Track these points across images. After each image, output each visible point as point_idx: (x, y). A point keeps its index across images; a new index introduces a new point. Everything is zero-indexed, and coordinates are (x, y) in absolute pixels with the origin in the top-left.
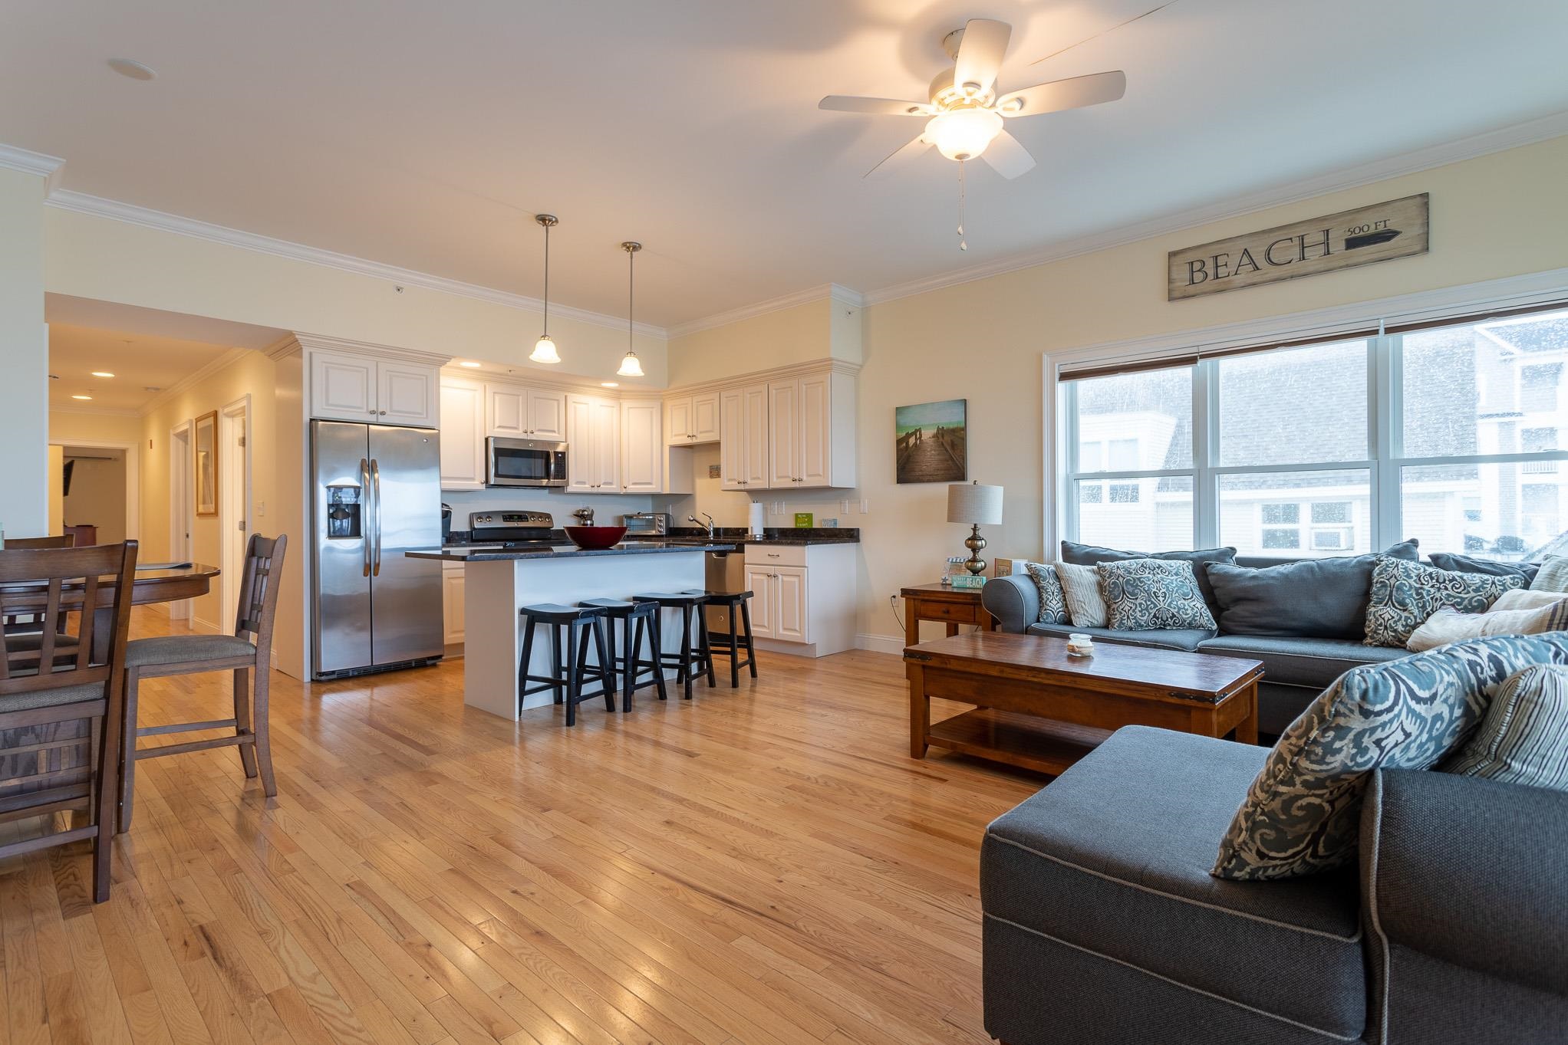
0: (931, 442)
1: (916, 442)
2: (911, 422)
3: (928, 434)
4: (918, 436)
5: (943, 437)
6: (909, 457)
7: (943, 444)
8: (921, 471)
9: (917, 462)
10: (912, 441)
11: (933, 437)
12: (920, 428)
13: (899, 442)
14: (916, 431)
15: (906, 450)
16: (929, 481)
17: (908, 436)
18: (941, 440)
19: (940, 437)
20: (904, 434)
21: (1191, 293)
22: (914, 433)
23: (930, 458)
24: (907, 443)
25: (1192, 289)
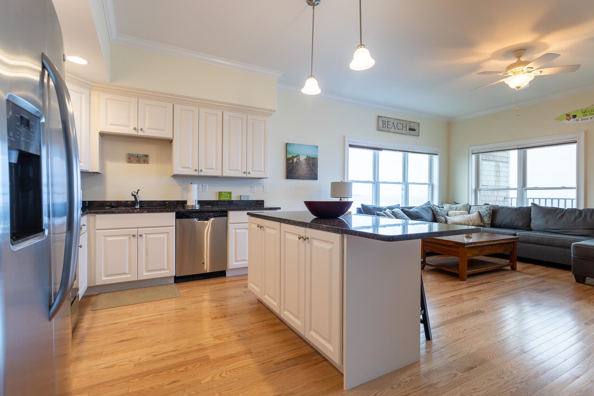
0: (304, 161)
1: (297, 161)
2: (294, 151)
3: (302, 158)
4: (298, 158)
5: (309, 161)
6: (293, 167)
7: (309, 163)
8: (299, 174)
9: (298, 170)
10: (295, 160)
11: (305, 160)
12: (299, 155)
13: (288, 160)
14: (297, 156)
15: (292, 164)
16: (302, 179)
17: (293, 157)
18: (308, 161)
19: (308, 160)
20: (291, 156)
21: (383, 130)
22: (296, 156)
23: (303, 169)
24: (293, 161)
25: (383, 129)
